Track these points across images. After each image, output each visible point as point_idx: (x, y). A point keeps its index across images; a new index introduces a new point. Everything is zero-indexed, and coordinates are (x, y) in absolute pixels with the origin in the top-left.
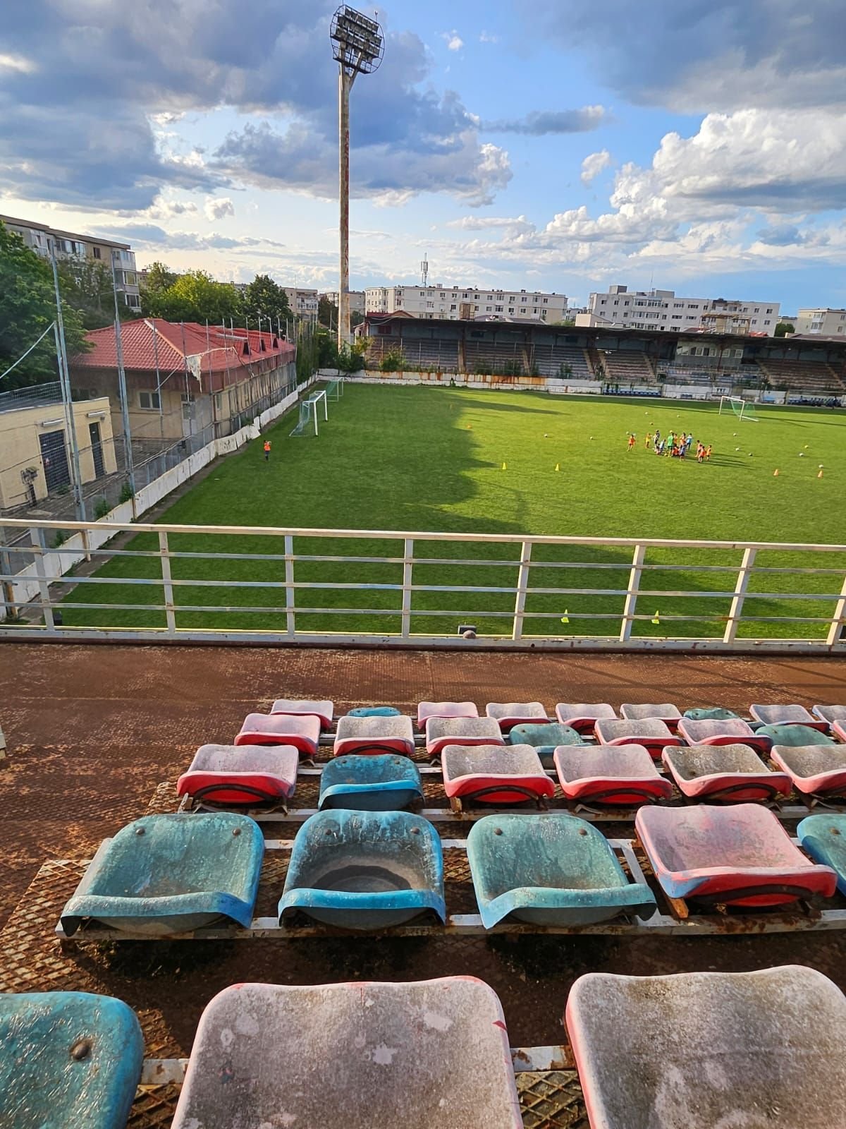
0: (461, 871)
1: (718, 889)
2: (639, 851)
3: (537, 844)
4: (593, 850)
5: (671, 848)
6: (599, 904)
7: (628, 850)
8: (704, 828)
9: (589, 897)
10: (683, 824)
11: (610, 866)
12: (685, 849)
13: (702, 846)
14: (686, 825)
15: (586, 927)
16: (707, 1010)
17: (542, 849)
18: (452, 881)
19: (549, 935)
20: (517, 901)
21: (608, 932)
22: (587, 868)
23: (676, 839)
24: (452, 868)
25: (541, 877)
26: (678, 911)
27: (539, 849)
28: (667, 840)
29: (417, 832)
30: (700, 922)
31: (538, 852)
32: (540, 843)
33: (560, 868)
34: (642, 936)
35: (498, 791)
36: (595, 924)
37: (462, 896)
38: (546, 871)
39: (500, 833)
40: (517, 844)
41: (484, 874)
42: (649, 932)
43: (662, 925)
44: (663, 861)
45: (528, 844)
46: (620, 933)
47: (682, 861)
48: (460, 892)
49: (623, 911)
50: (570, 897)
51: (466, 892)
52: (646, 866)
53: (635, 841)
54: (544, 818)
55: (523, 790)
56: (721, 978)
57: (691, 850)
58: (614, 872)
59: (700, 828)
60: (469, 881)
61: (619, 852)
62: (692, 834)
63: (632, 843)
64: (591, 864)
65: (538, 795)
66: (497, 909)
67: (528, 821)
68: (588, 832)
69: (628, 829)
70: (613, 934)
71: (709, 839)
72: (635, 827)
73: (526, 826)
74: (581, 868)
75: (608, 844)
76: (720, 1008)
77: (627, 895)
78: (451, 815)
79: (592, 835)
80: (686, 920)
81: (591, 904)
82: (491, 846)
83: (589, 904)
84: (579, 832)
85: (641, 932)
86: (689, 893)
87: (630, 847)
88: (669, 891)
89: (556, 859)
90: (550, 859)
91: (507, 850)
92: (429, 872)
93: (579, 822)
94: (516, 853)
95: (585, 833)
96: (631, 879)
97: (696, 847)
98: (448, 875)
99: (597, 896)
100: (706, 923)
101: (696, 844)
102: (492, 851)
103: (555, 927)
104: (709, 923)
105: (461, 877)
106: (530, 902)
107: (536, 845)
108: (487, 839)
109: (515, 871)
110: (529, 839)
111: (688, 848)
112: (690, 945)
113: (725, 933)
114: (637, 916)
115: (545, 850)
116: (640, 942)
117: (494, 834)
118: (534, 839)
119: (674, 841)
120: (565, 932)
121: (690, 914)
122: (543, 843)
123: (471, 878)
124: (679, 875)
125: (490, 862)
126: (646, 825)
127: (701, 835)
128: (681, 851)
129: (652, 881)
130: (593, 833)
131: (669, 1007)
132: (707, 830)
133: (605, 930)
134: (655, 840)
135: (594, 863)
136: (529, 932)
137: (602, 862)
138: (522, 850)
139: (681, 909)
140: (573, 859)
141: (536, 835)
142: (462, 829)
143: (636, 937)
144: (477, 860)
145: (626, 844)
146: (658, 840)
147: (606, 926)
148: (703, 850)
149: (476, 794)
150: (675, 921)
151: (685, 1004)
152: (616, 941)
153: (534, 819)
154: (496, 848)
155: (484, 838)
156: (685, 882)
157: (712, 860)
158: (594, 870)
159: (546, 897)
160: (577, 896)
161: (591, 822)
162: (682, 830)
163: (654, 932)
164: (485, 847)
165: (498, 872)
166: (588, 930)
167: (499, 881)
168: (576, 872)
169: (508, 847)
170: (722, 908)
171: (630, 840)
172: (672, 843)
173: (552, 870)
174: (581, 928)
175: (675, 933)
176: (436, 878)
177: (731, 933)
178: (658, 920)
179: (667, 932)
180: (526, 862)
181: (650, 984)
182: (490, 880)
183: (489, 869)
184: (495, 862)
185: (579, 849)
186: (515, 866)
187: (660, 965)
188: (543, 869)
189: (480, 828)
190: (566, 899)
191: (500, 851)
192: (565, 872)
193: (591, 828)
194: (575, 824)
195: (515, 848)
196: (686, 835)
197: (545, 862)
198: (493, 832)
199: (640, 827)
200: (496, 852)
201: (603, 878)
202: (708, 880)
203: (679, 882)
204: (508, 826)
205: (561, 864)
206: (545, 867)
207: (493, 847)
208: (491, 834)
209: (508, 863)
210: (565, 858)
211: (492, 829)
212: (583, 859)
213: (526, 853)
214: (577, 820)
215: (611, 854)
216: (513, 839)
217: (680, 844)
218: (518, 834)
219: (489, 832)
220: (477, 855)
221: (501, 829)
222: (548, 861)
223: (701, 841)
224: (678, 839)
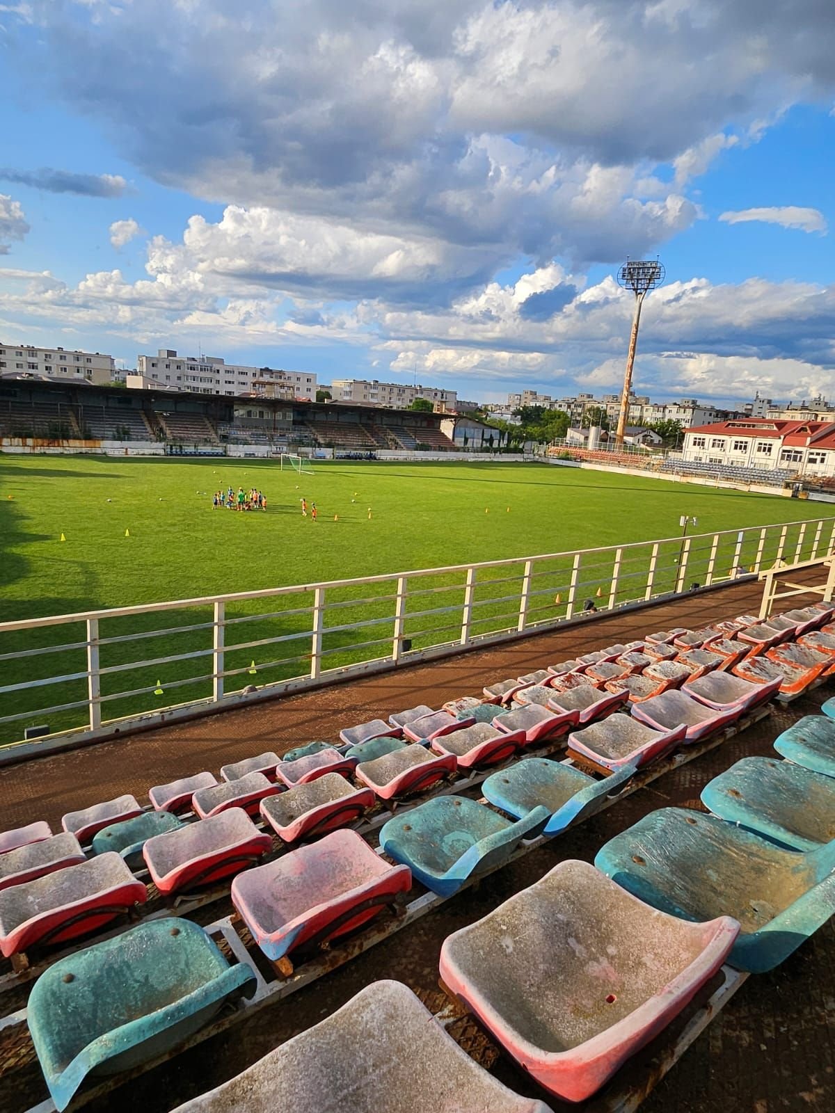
0: (23, 1051)
1: (314, 931)
2: (239, 925)
3: (122, 971)
4: (189, 947)
5: (270, 908)
6: (192, 1010)
7: (227, 929)
8: (299, 872)
9: (180, 1009)
10: (278, 876)
11: (208, 957)
12: (284, 903)
13: (299, 891)
14: (281, 877)
15: (188, 1040)
16: (294, 1081)
17: (128, 974)
18: (11, 1072)
19: (148, 1072)
20: (92, 1059)
21: (214, 1033)
22: (183, 971)
23: (273, 895)
24: (10, 1055)
25: (129, 1008)
26: (284, 971)
27: (124, 976)
28: (264, 900)
30: (306, 971)
31: (124, 979)
32: (124, 968)
33: (152, 986)
34: (252, 1016)
35: (72, 924)
36: (199, 1031)
37: (27, 1084)
38: (135, 998)
39: (71, 978)
40: (95, 983)
41: (52, 1042)
42: (258, 1009)
43: (269, 994)
44: (262, 925)
45: (109, 976)
46: (227, 1026)
47: (281, 916)
48: (24, 1080)
49: (226, 1001)
50: (157, 1021)
52: (248, 937)
53: (234, 916)
54: (126, 936)
55: (106, 910)
56: (306, 1037)
57: (289, 901)
58: (214, 961)
59: (295, 874)
60: (36, 1059)
61: (217, 936)
62: (288, 884)
63: (231, 919)
64: (187, 965)
65: (124, 906)
66: (69, 1081)
67: (106, 948)
68: (181, 929)
69: (225, 906)
70: (220, 1030)
71: (304, 881)
72: (231, 901)
73: (105, 955)
74: (177, 974)
75: (204, 931)
76: (307, 1070)
77: (222, 985)
78: (13, 980)
79: (186, 930)
80: (292, 976)
81: (185, 1015)
82: (59, 1002)
83: (182, 1016)
84: (170, 933)
85: (249, 1012)
86: (289, 948)
87: (230, 923)
88: (271, 954)
89: (147, 978)
90: (137, 981)
91: (83, 996)
93: (170, 923)
94: (94, 994)
95: (177, 932)
96: (232, 960)
97: (292, 896)
98: (5, 1066)
99: (189, 1004)
100: (311, 968)
101: (292, 892)
102: (62, 1008)
103: (152, 1060)
104: (314, 967)
105: (25, 1059)
106: (109, 1051)
107: (119, 973)
108: (53, 994)
109: (95, 1016)
110: (111, 968)
111: (285, 900)
112: (300, 999)
113: (330, 969)
114: (243, 998)
115: (133, 976)
116: (251, 1023)
117: (63, 983)
118: (116, 966)
119: (271, 898)
120: (166, 1058)
121: (295, 968)
122: (129, 967)
123: (36, 1055)
124: (277, 934)
125: (60, 1022)
126: (242, 895)
127: (296, 880)
128: (280, 908)
129: (255, 950)
130: (185, 926)
131: (258, 1100)
132: (301, 873)
133: (213, 1031)
135: (190, 962)
136: (119, 1085)
137: (200, 956)
138: (102, 986)
139: (286, 967)
140: (166, 968)
141: (119, 960)
142: (19, 996)
143: (247, 1020)
144: (40, 1029)
145: (225, 924)
146: (255, 904)
147: (211, 1028)
148: (299, 895)
149: (45, 939)
150: (282, 983)
151: (272, 1088)
152: (225, 1037)
153: (115, 943)
154: (67, 1001)
155: (49, 994)
156: (283, 938)
157: (310, 901)
158: (192, 969)
159: (128, 1036)
160: (166, 1014)
161: (185, 916)
162: (278, 884)
163: (264, 1004)
164: (52, 1006)
165: (73, 1029)
166: (192, 1041)
167: (74, 1041)
168: (172, 981)
169: (84, 992)
170: (325, 945)
171: (229, 917)
172: (270, 901)
173: (142, 993)
174: (182, 1045)
175: (283, 996)
177: (336, 966)
178: (265, 991)
179: (276, 999)
180: (108, 1000)
181: (236, 1085)
182: (61, 1045)
183: (59, 1033)
184: (67, 1019)
185: (173, 952)
186: (95, 1011)
187: (273, 1037)
188: (131, 997)
189: (44, 984)
190: (153, 1024)
191: (72, 1002)
192: (159, 988)
193: (183, 923)
194: (166, 927)
195: (92, 988)
196: (282, 887)
197: (134, 987)
198: (60, 982)
199: (236, 899)
200: (68, 1004)
201: (202, 974)
202: (304, 927)
203: (278, 941)
204: (82, 965)
205: (152, 980)
206: (133, 994)
207: (63, 1001)
208: (59, 985)
209: (85, 1011)
210: (156, 972)
211: (59, 978)
212: (178, 963)
213: (107, 988)
214: (167, 921)
215: (209, 942)
216: (88, 978)
217: (277, 899)
218: (95, 970)
219: (55, 984)
220: (42, 1021)
221: (73, 973)
222: (136, 985)
223: (297, 887)
224: (276, 894)
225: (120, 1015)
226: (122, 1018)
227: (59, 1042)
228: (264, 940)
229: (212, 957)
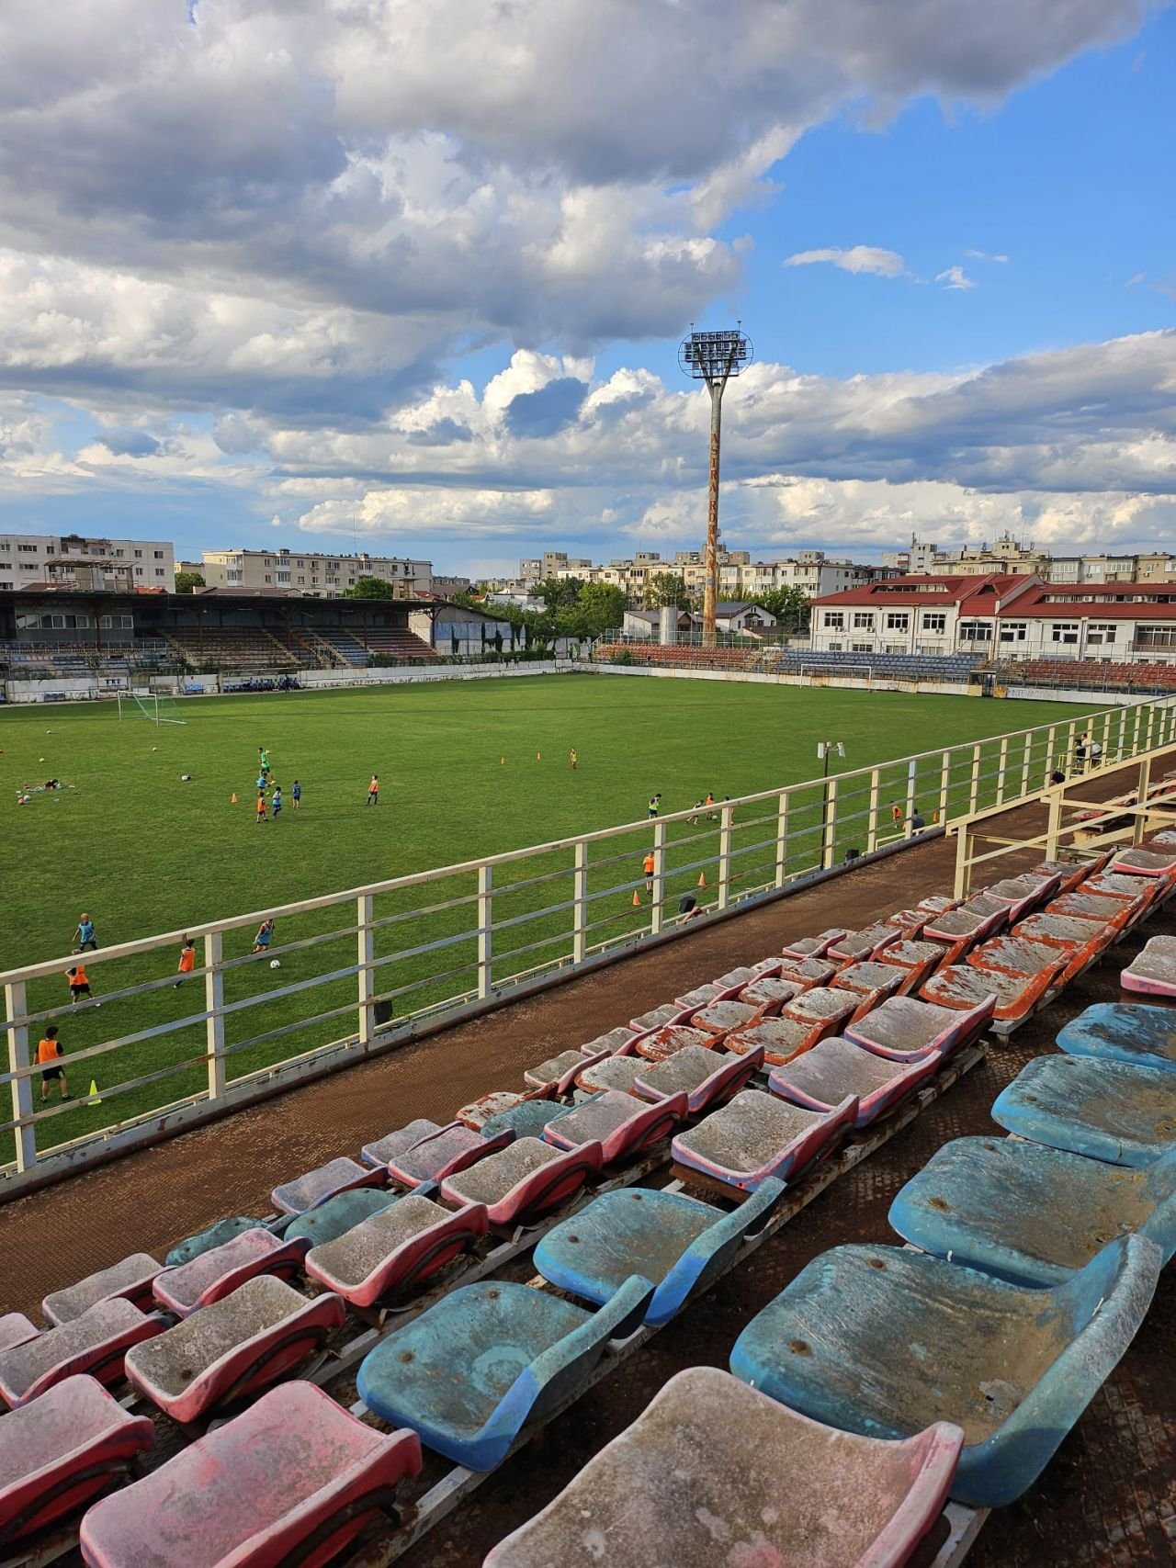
8: (209, 1479)
10: (170, 1496)
12: (186, 1545)
13: (212, 1516)
14: (176, 1495)
23: (162, 1534)
28: (146, 1546)
57: (195, 1540)
59: (202, 1484)
62: (191, 1505)
71: (221, 1495)
72: (83, 1560)
97: (201, 1528)
101: (200, 1520)
111: (187, 1538)
119: (160, 1541)
127: (206, 1496)
132: (214, 1482)
134: (124, 1563)
146: (127, 1557)
148: (214, 1524)
162: (171, 1510)
172: (158, 1547)
196: (179, 1514)
199: (89, 1554)
217: (170, 1539)
223: (209, 1509)
224: (168, 1531)
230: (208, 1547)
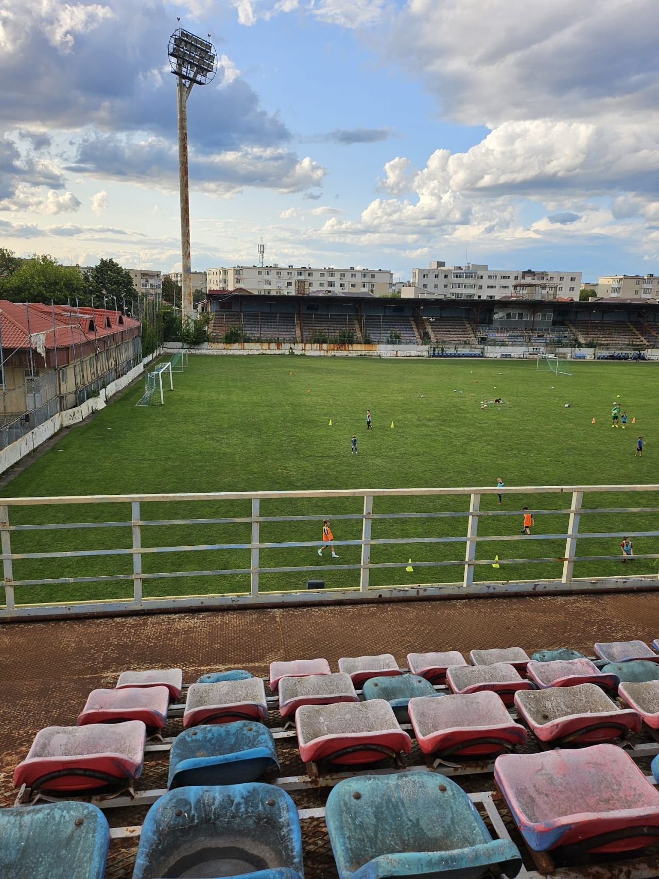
0: (320, 843)
1: (580, 837)
2: (501, 803)
3: (397, 806)
4: (454, 806)
5: (530, 796)
6: (464, 865)
7: (489, 804)
8: (562, 772)
9: (453, 859)
10: (541, 770)
11: (472, 823)
12: (546, 798)
13: (561, 792)
14: (544, 772)
17: (402, 810)
18: (312, 855)
20: (380, 870)
22: (449, 827)
23: (535, 786)
24: (310, 841)
25: (403, 842)
26: (543, 865)
27: (399, 811)
28: (526, 788)
29: (272, 804)
30: (566, 875)
31: (400, 814)
32: (400, 804)
33: (421, 829)
35: (354, 751)
37: (323, 871)
38: (408, 834)
39: (358, 796)
40: (376, 808)
41: (345, 844)
44: (524, 812)
45: (387, 806)
47: (543, 810)
48: (320, 866)
49: (489, 870)
50: (433, 861)
51: (326, 866)
52: (508, 819)
53: (495, 793)
54: (402, 777)
55: (379, 748)
57: (551, 798)
58: (477, 829)
59: (559, 773)
60: (329, 853)
61: (480, 806)
62: (551, 780)
63: (493, 795)
64: (453, 822)
65: (394, 752)
67: (386, 781)
68: (448, 788)
69: (487, 781)
71: (567, 784)
72: (494, 778)
73: (385, 787)
74: (443, 827)
75: (467, 797)
77: (491, 852)
78: (307, 782)
79: (452, 791)
80: (552, 874)
81: (456, 866)
82: (350, 813)
83: (454, 866)
84: (438, 789)
86: (553, 844)
87: (491, 797)
88: (533, 843)
89: (418, 820)
90: (411, 821)
91: (367, 815)
92: (286, 848)
93: (438, 778)
94: (376, 817)
95: (444, 789)
96: (494, 835)
97: (554, 794)
98: (308, 848)
99: (462, 857)
100: (572, 875)
101: (555, 790)
102: (351, 818)
104: (575, 875)
105: (321, 850)
106: (393, 870)
107: (396, 807)
108: (346, 804)
109: (376, 837)
110: (390, 801)
111: (547, 795)
114: (505, 875)
115: (407, 814)
117: (352, 798)
118: (393, 800)
119: (534, 789)
121: (555, 867)
122: (403, 804)
123: (331, 849)
124: (541, 826)
125: (350, 829)
126: (505, 774)
127: (559, 780)
128: (540, 800)
130: (453, 788)
132: (565, 775)
134: (514, 790)
135: (456, 821)
137: (464, 818)
138: (382, 813)
139: (546, 863)
140: (434, 818)
141: (396, 795)
142: (319, 796)
144: (336, 829)
145: (485, 797)
146: (517, 789)
148: (562, 796)
149: (332, 756)
150: (542, 876)
153: (392, 779)
154: (355, 813)
155: (342, 802)
156: (547, 832)
157: (572, 806)
158: (457, 828)
159: (408, 862)
160: (441, 859)
161: (450, 777)
162: (540, 777)
164: (344, 814)
165: (359, 839)
167: (361, 850)
168: (439, 832)
169: (368, 812)
171: (490, 793)
172: (532, 791)
173: (413, 832)
176: (294, 853)
178: (525, 877)
180: (387, 827)
182: (351, 849)
183: (349, 838)
184: (355, 829)
185: (441, 806)
186: (376, 832)
188: (405, 833)
189: (338, 793)
190: (430, 863)
191: (360, 817)
192: (427, 833)
193: (450, 783)
194: (434, 781)
195: (375, 811)
196: (544, 782)
197: (407, 824)
198: (350, 796)
199: (499, 777)
200: (356, 818)
201: (466, 836)
202: (570, 829)
203: (542, 834)
204: (367, 789)
205: (423, 824)
206: (407, 830)
207: (352, 813)
208: (349, 798)
209: (368, 829)
210: (426, 818)
211: (350, 792)
212: (445, 818)
213: (386, 816)
214: (436, 775)
215: (473, 809)
216: (372, 801)
217: (540, 793)
218: (377, 796)
219: (346, 798)
220: (337, 823)
221: (360, 792)
222: (409, 823)
223: (560, 787)
224: (537, 785)
225: (395, 844)
226: (397, 847)
227: (349, 847)
228: (526, 826)
229: (476, 824)
230: (558, 807)
